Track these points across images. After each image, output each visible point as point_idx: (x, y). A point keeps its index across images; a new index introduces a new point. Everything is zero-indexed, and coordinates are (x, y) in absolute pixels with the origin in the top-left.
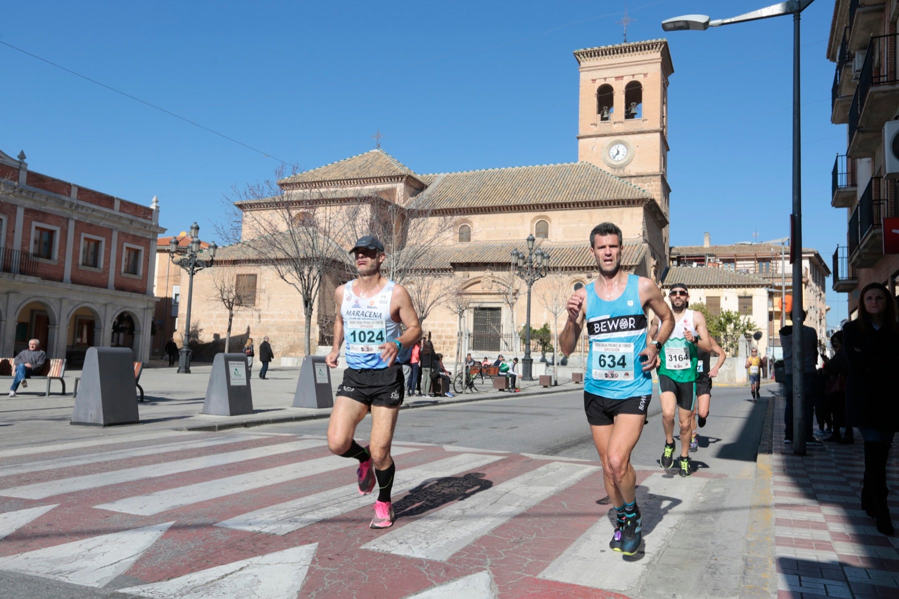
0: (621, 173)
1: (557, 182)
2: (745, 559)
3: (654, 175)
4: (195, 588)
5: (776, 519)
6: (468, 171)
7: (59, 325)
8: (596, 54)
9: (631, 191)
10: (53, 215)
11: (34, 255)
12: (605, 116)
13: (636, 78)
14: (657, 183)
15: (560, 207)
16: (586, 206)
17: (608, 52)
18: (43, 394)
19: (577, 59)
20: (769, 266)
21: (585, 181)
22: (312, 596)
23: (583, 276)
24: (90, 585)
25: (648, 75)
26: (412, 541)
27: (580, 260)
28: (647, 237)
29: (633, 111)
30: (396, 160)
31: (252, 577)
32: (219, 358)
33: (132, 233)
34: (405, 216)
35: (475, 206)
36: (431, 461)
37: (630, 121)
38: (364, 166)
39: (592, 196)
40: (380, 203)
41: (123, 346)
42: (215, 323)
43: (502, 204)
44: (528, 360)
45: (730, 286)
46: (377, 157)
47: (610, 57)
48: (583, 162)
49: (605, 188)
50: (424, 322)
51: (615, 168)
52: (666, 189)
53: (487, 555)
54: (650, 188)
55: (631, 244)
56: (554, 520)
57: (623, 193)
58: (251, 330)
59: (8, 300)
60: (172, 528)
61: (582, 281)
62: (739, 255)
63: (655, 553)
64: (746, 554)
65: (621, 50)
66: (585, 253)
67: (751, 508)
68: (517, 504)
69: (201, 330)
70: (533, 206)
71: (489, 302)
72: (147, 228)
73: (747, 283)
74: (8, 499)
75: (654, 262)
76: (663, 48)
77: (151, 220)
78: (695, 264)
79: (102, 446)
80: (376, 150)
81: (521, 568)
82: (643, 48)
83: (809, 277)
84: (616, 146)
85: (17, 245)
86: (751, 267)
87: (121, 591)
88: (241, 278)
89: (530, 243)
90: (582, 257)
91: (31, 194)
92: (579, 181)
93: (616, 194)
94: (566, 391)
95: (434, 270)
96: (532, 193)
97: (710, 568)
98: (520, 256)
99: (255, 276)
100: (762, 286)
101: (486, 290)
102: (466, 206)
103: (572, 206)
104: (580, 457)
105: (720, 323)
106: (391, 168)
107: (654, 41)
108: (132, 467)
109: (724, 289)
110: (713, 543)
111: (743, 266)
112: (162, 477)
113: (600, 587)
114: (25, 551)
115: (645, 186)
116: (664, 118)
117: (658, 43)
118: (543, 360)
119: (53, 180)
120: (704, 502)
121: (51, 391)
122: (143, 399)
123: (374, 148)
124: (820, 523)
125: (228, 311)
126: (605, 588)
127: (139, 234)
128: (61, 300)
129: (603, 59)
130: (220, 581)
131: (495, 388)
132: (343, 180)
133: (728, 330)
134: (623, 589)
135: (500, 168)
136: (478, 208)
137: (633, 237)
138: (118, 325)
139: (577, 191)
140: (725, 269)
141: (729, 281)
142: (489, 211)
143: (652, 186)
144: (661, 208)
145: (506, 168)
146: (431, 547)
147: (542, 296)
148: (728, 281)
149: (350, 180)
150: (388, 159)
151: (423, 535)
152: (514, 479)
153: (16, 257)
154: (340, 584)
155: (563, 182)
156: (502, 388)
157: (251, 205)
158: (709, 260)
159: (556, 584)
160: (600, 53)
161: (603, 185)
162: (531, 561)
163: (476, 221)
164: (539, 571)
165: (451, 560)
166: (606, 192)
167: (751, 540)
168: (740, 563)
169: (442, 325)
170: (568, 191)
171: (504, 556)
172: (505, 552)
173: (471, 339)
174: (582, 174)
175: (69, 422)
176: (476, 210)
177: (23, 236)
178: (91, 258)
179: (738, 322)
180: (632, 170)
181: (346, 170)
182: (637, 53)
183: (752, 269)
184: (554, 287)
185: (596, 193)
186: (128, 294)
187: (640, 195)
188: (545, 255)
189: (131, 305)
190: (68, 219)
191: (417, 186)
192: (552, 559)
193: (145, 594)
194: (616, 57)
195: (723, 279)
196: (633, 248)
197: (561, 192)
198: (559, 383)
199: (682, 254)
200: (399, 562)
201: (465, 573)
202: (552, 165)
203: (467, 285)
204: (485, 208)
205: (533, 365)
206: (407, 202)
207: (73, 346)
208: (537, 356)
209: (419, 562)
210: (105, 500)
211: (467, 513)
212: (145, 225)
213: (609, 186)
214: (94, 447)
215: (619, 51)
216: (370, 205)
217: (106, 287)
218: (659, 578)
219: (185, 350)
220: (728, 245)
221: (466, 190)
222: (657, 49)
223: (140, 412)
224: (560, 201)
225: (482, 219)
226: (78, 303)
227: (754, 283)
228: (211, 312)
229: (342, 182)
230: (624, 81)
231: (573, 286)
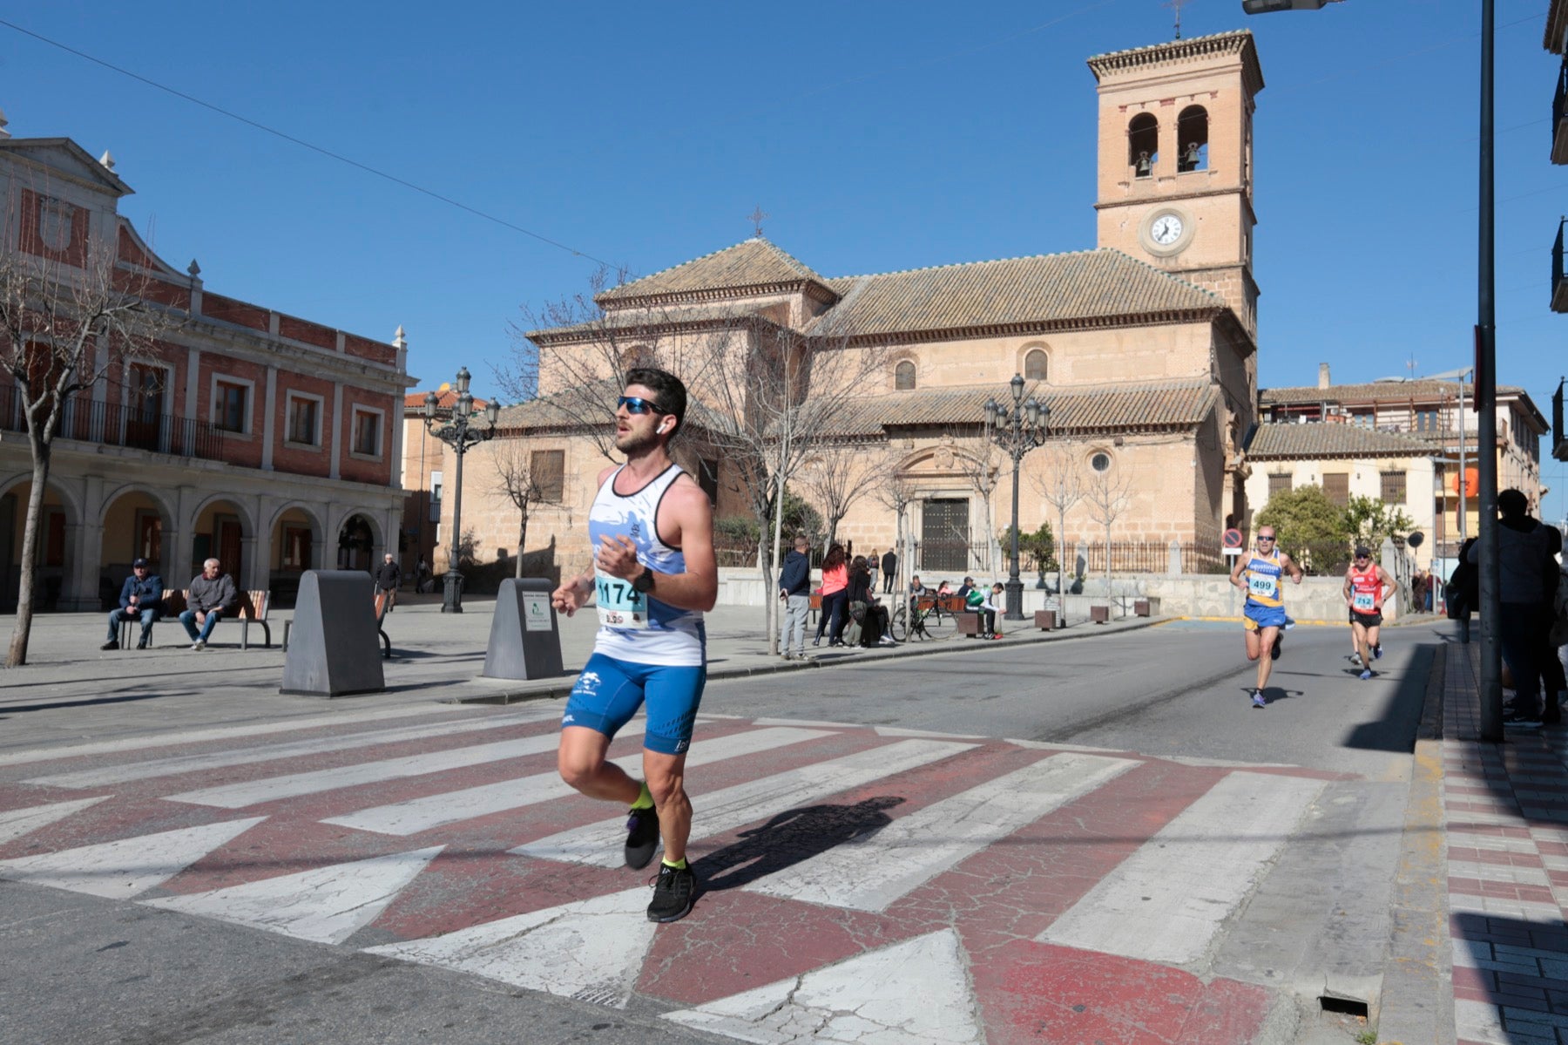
0: (1172, 265)
1: (1061, 285)
2: (1394, 915)
3: (1230, 267)
4: (481, 948)
5: (1450, 848)
6: (909, 271)
7: (257, 537)
8: (1127, 61)
9: (1189, 295)
10: (243, 362)
11: (217, 426)
12: (1144, 168)
13: (1197, 101)
14: (1234, 280)
15: (1066, 325)
16: (1112, 324)
17: (1147, 58)
18: (239, 646)
19: (1094, 72)
20: (1436, 418)
21: (1109, 281)
22: (666, 965)
23: (1108, 442)
24: (320, 941)
25: (1218, 95)
26: (825, 879)
27: (1102, 416)
28: (1217, 375)
29: (1192, 158)
30: (788, 255)
31: (570, 934)
32: (507, 587)
33: (365, 387)
34: (806, 348)
35: (922, 329)
36: (854, 752)
37: (1187, 175)
38: (736, 266)
39: (1121, 305)
40: (763, 328)
41: (357, 569)
42: (500, 531)
43: (968, 324)
44: (1015, 586)
45: (1365, 455)
46: (756, 251)
47: (1151, 65)
48: (1105, 249)
49: (1144, 291)
50: (840, 524)
51: (1161, 258)
52: (1252, 292)
53: (951, 904)
54: (1223, 290)
55: (1191, 387)
56: (1062, 849)
57: (1175, 300)
58: (557, 542)
59: (179, 497)
60: (441, 857)
61: (1105, 451)
62: (1382, 400)
63: (1235, 903)
64: (1396, 906)
65: (1171, 53)
66: (1110, 404)
67: (1404, 830)
68: (1000, 821)
69: (478, 543)
70: (1021, 325)
71: (948, 488)
72: (389, 379)
73: (1395, 449)
74: (192, 807)
75: (1230, 417)
76: (1245, 47)
77: (394, 365)
78: (1303, 419)
79: (329, 727)
80: (755, 240)
81: (1008, 925)
82: (1209, 47)
83: (1510, 436)
84: (1163, 220)
85: (191, 412)
86: (1402, 422)
87: (368, 950)
88: (538, 456)
89: (1017, 388)
90: (1105, 411)
91: (210, 328)
92: (1099, 281)
93: (1163, 301)
94: (1080, 636)
95: (855, 437)
96: (1018, 303)
97: (1332, 928)
98: (1000, 410)
99: (561, 453)
100: (1424, 453)
101: (943, 469)
102: (906, 329)
103: (1087, 324)
104: (1105, 745)
105: (1349, 518)
106: (781, 269)
107: (1228, 34)
108: (377, 760)
109: (1356, 461)
110: (1337, 888)
111: (1388, 419)
112: (424, 776)
113: (1141, 958)
114: (222, 887)
115: (1215, 287)
116: (1248, 168)
117: (1235, 37)
118: (1042, 585)
119: (242, 305)
120: (1321, 820)
121: (249, 642)
122: (391, 654)
123: (751, 236)
124: (1529, 855)
125: (519, 512)
126: (1151, 959)
127: (376, 388)
128: (259, 497)
129: (1138, 70)
130: (519, 939)
131: (960, 632)
132: (702, 291)
133: (1363, 531)
134: (1181, 961)
135: (963, 264)
136: (927, 332)
137: (1194, 374)
138: (347, 537)
139: (1096, 298)
140: (1357, 426)
141: (1364, 447)
142: (946, 336)
143: (1227, 285)
144: (1243, 324)
145: (974, 262)
146: (857, 890)
147: (1038, 478)
148: (1361, 445)
149: (713, 290)
150: (775, 254)
151: (843, 870)
152: (994, 781)
153: (190, 430)
154: (711, 946)
155: (1072, 284)
156: (971, 632)
157: (553, 337)
158: (1329, 410)
159: (1068, 951)
160: (1134, 60)
161: (1140, 287)
162: (1025, 913)
163: (925, 354)
164: (1038, 931)
165: (891, 911)
166: (1147, 299)
167: (1405, 882)
168: (1385, 921)
169: (869, 529)
170: (1080, 299)
171: (979, 906)
172: (979, 899)
173: (919, 551)
174: (1105, 269)
175: (277, 690)
176: (924, 334)
177: (199, 397)
178: (302, 428)
179: (1380, 516)
180: (1191, 259)
181: (706, 275)
182: (1199, 57)
183: (1406, 424)
184: (1058, 461)
185: (1129, 301)
186: (361, 486)
187: (1205, 302)
188: (1043, 409)
189: (366, 504)
190: (266, 368)
191: (824, 297)
192: (1060, 911)
193: (405, 957)
194: (1162, 65)
195: (1353, 443)
196: (1194, 393)
197: (1069, 301)
198: (1068, 623)
199: (1279, 402)
200: (806, 913)
201: (913, 931)
202: (1052, 255)
203: (911, 461)
204: (939, 331)
205: (1025, 595)
206: (809, 324)
207: (279, 571)
208: (1031, 578)
209: (839, 913)
210: (338, 811)
211: (916, 836)
212: (385, 374)
213: (1151, 289)
214: (317, 729)
215: (1167, 55)
216: (746, 332)
217: (328, 476)
218: (1243, 943)
219: (452, 575)
220: (1362, 384)
221: (906, 302)
222: (1235, 49)
223: (386, 675)
224: (1067, 317)
225: (935, 351)
226: (283, 502)
227: (1408, 449)
228: (492, 514)
229: (700, 294)
230: (1176, 106)
231: (1091, 461)
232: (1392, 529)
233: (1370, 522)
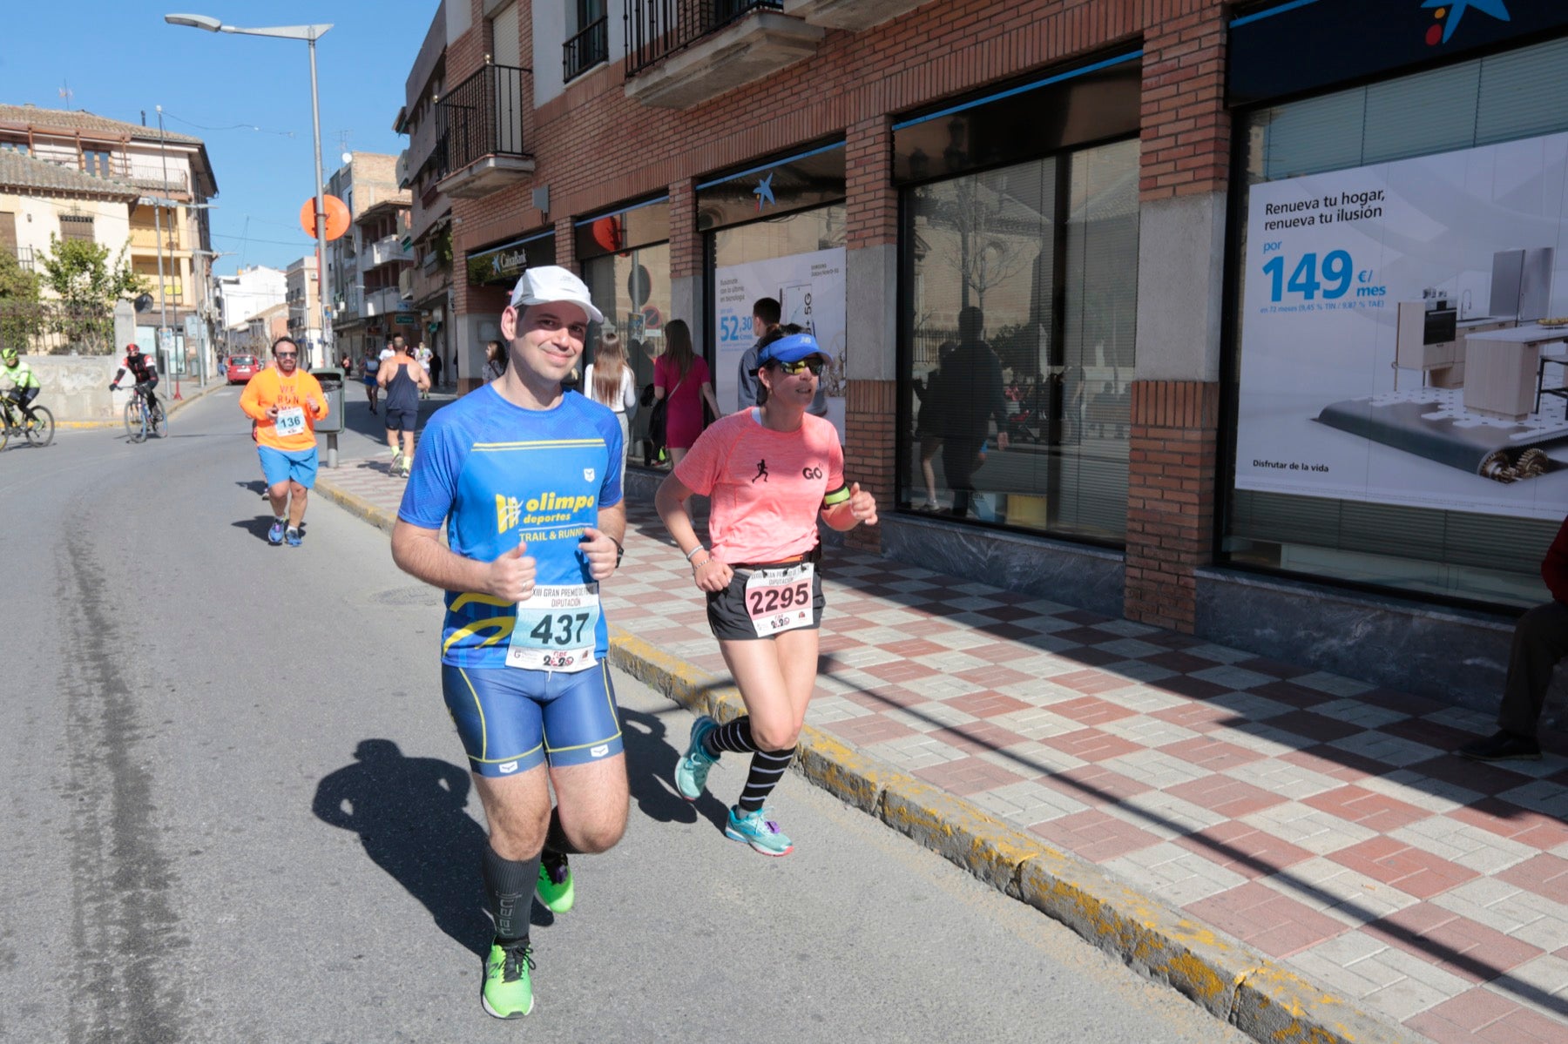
20: (110, 159)
45: (37, 192)
62: (38, 128)
73: (77, 188)
83: (191, 192)
86: (69, 160)
100: (115, 198)
109: (23, 196)
227: (94, 190)
232: (118, 290)
233: (86, 278)
